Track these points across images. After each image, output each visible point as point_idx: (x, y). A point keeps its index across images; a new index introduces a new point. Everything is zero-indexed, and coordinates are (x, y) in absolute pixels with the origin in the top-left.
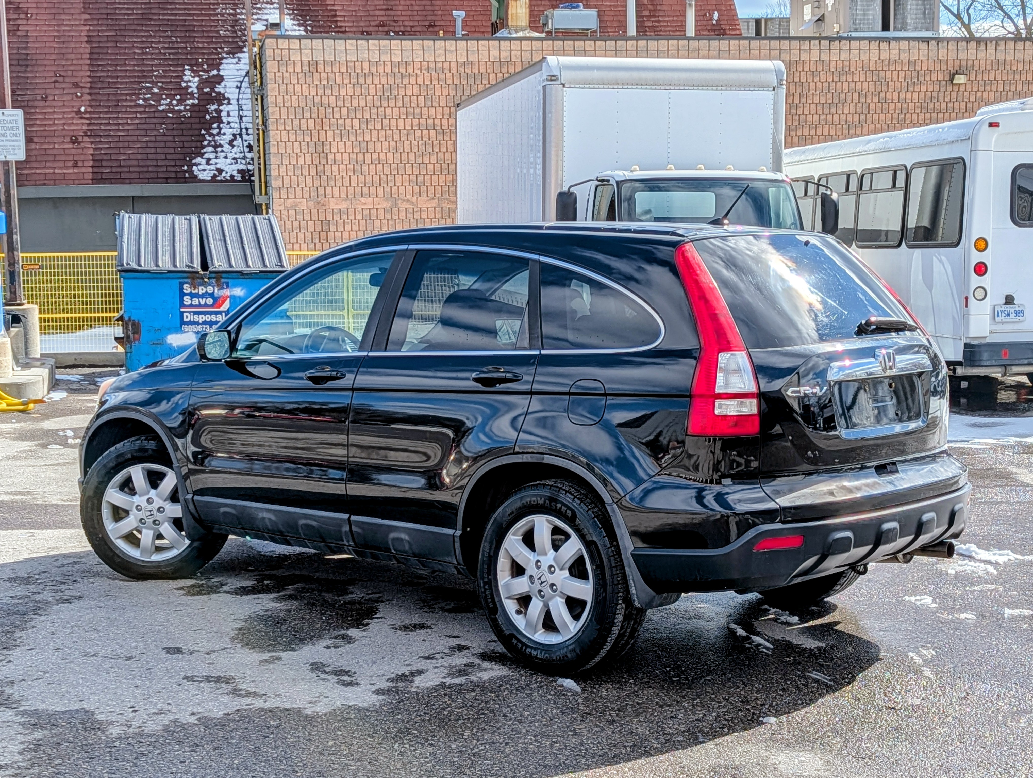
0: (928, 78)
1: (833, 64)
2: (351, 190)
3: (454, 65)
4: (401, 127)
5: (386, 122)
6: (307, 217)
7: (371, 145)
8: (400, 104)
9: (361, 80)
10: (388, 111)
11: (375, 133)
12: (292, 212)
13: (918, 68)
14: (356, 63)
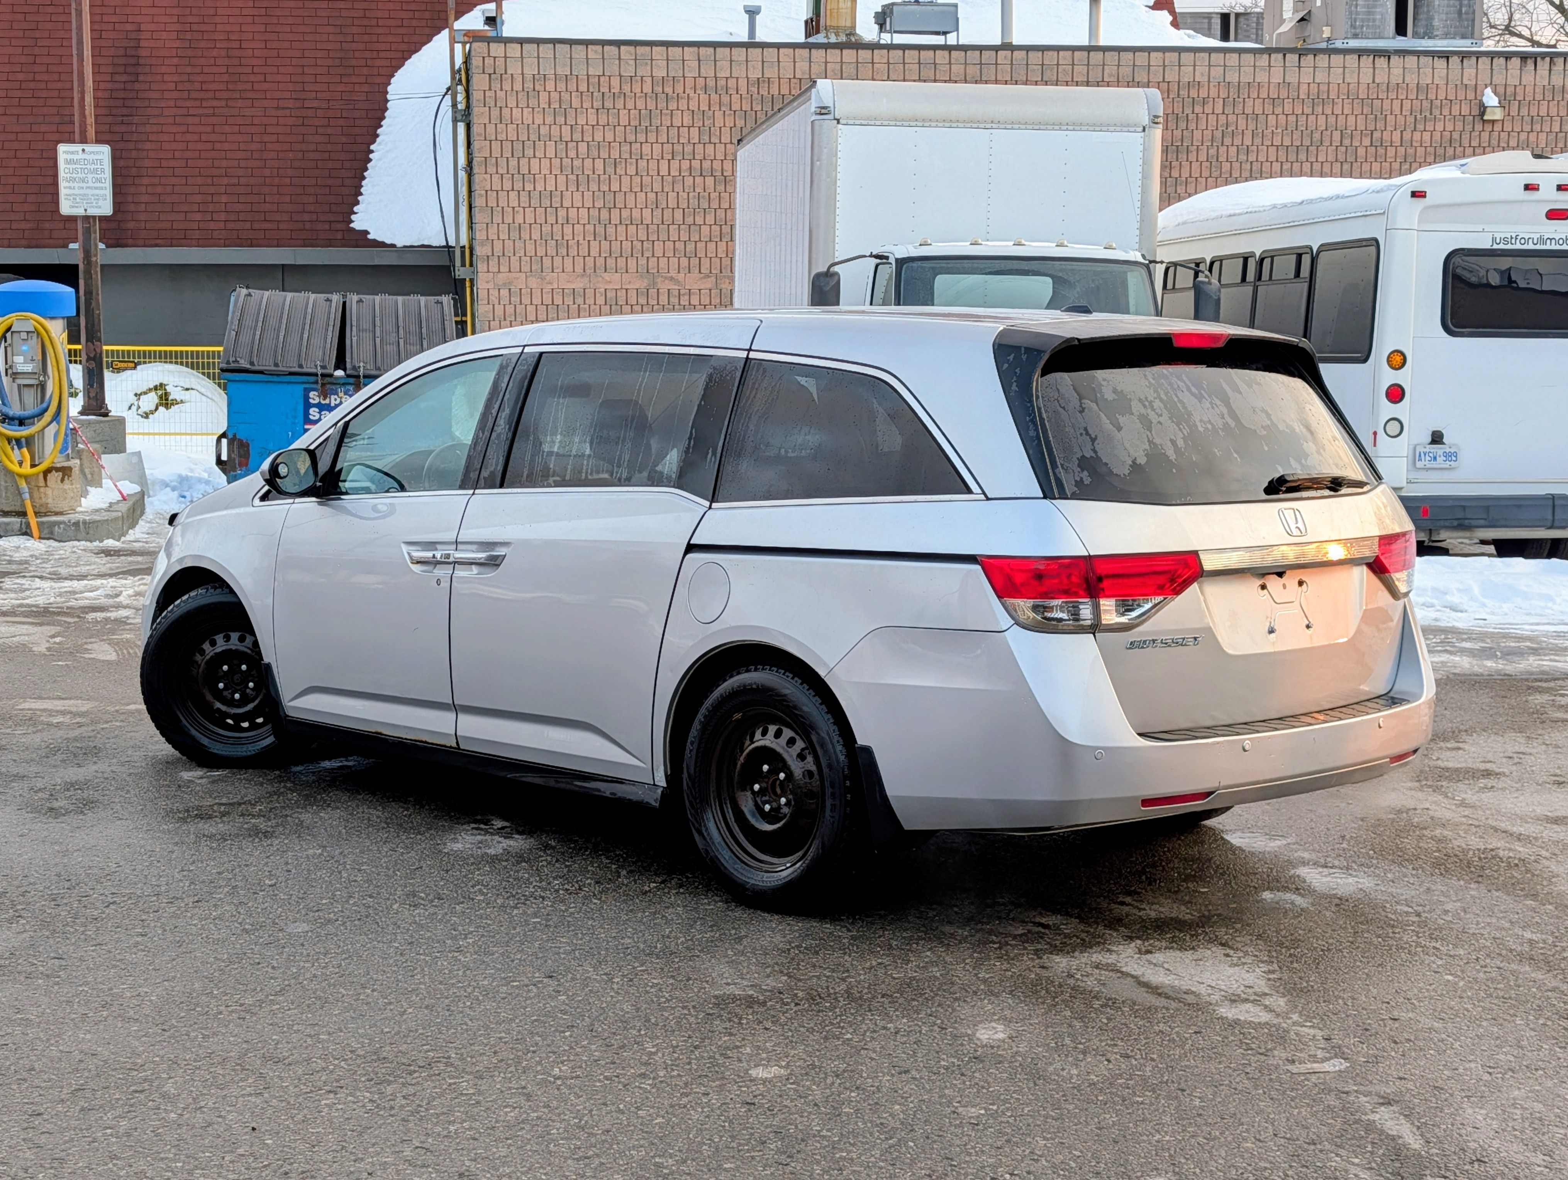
0: (1446, 112)
2: (590, 261)
3: (743, 83)
4: (664, 171)
5: (642, 164)
6: (526, 300)
7: (620, 198)
8: (663, 138)
9: (609, 104)
10: (646, 148)
11: (626, 180)
12: (504, 293)
13: (1432, 96)
14: (602, 79)
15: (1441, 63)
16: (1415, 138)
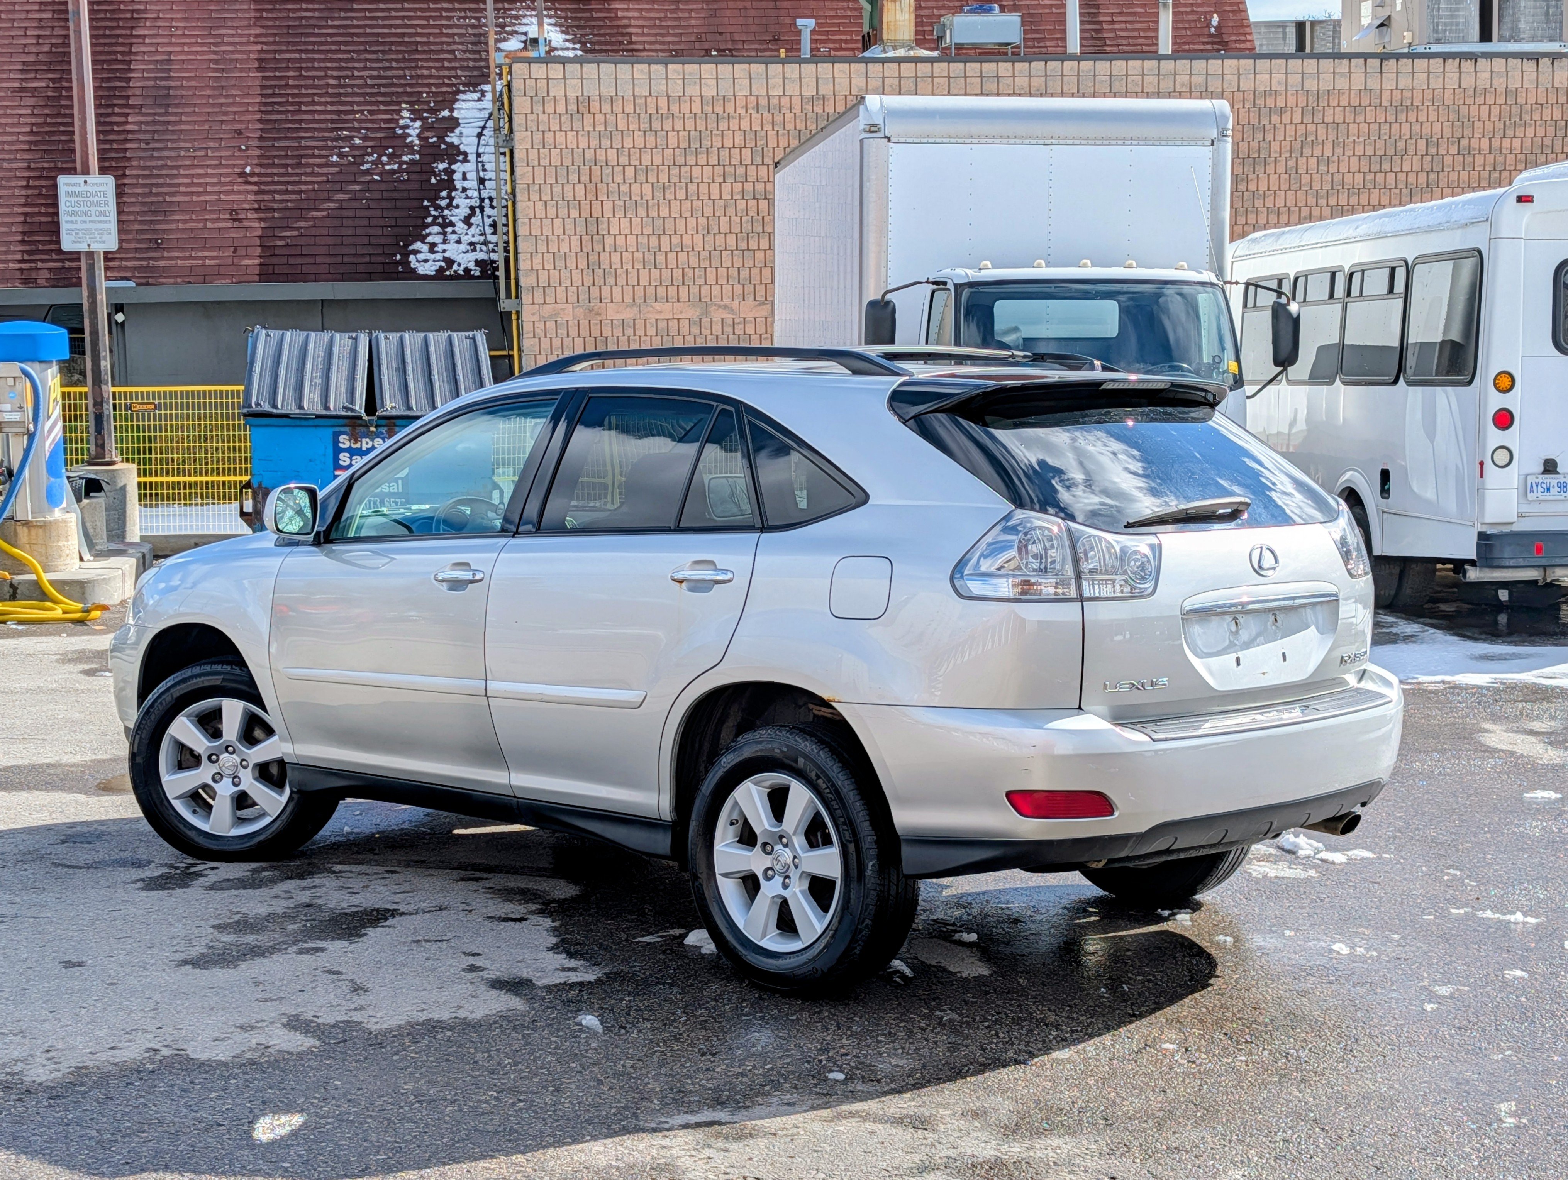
0: (1536, 117)
1: (1386, 96)
2: (639, 291)
3: (796, 101)
4: (715, 195)
5: (692, 188)
6: (573, 332)
7: (669, 223)
8: (714, 161)
9: (656, 125)
10: (697, 171)
11: (675, 205)
12: (551, 325)
13: (1521, 100)
14: (649, 99)
15: (1530, 66)
16: (1504, 145)
